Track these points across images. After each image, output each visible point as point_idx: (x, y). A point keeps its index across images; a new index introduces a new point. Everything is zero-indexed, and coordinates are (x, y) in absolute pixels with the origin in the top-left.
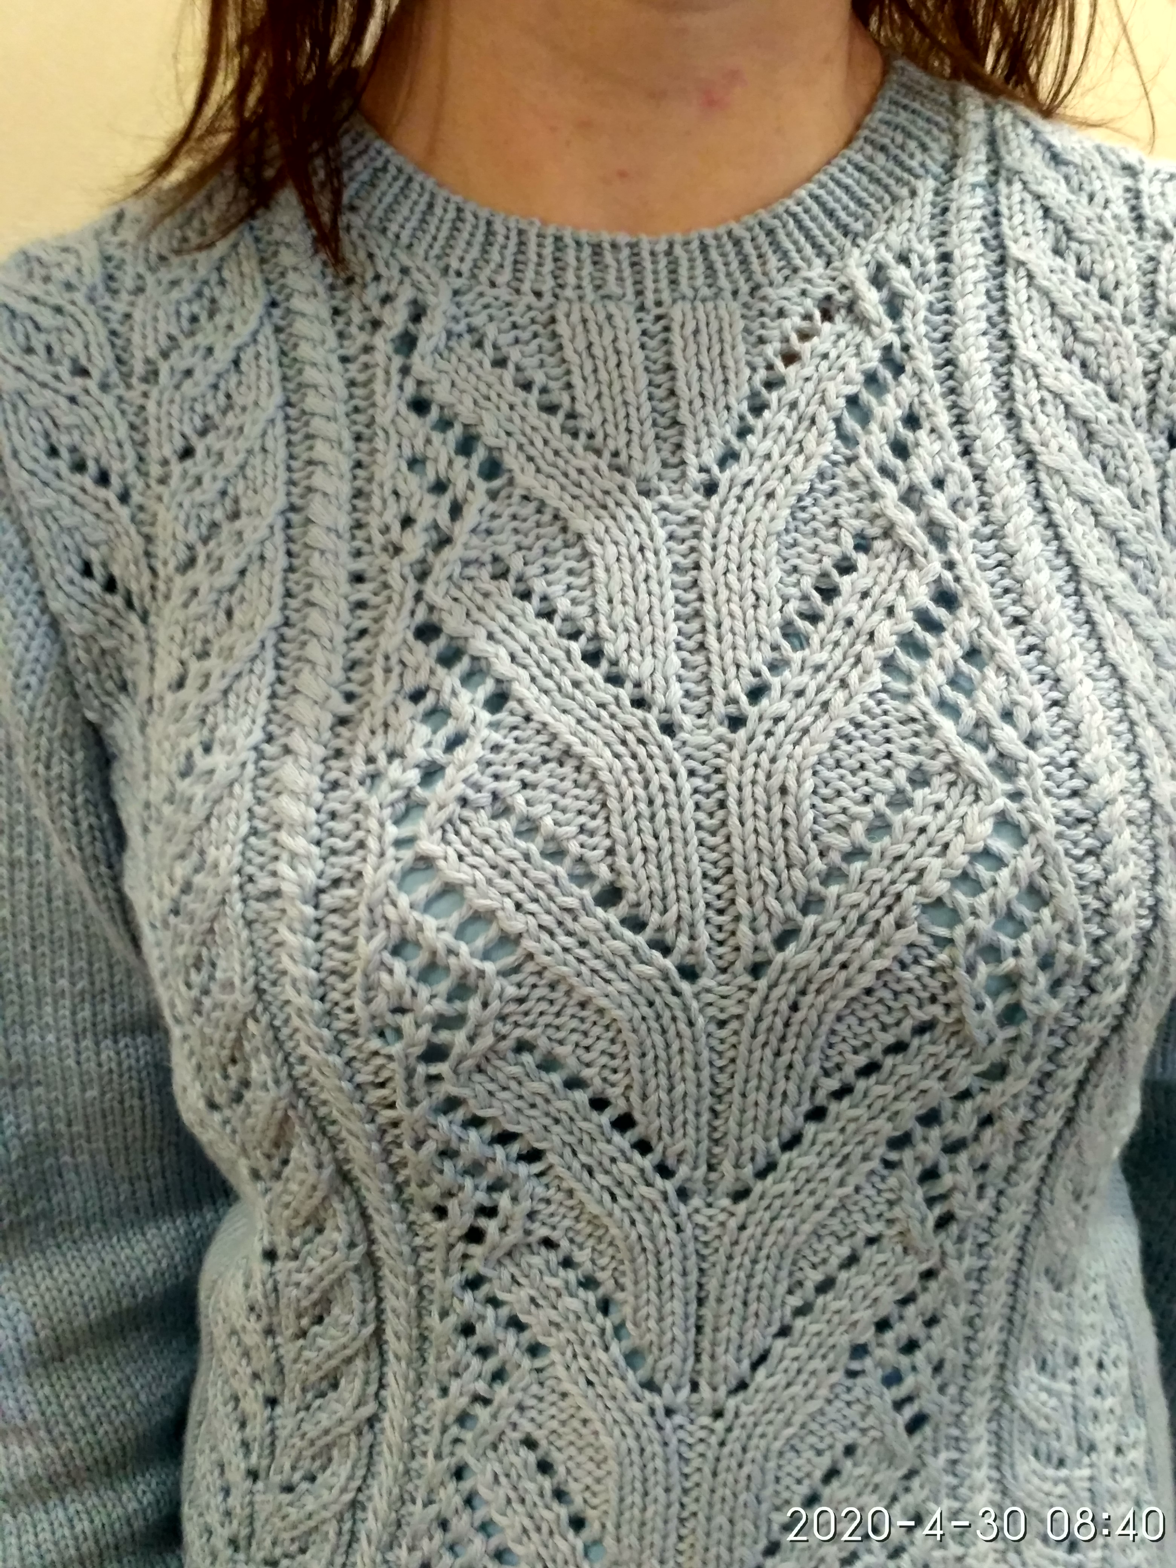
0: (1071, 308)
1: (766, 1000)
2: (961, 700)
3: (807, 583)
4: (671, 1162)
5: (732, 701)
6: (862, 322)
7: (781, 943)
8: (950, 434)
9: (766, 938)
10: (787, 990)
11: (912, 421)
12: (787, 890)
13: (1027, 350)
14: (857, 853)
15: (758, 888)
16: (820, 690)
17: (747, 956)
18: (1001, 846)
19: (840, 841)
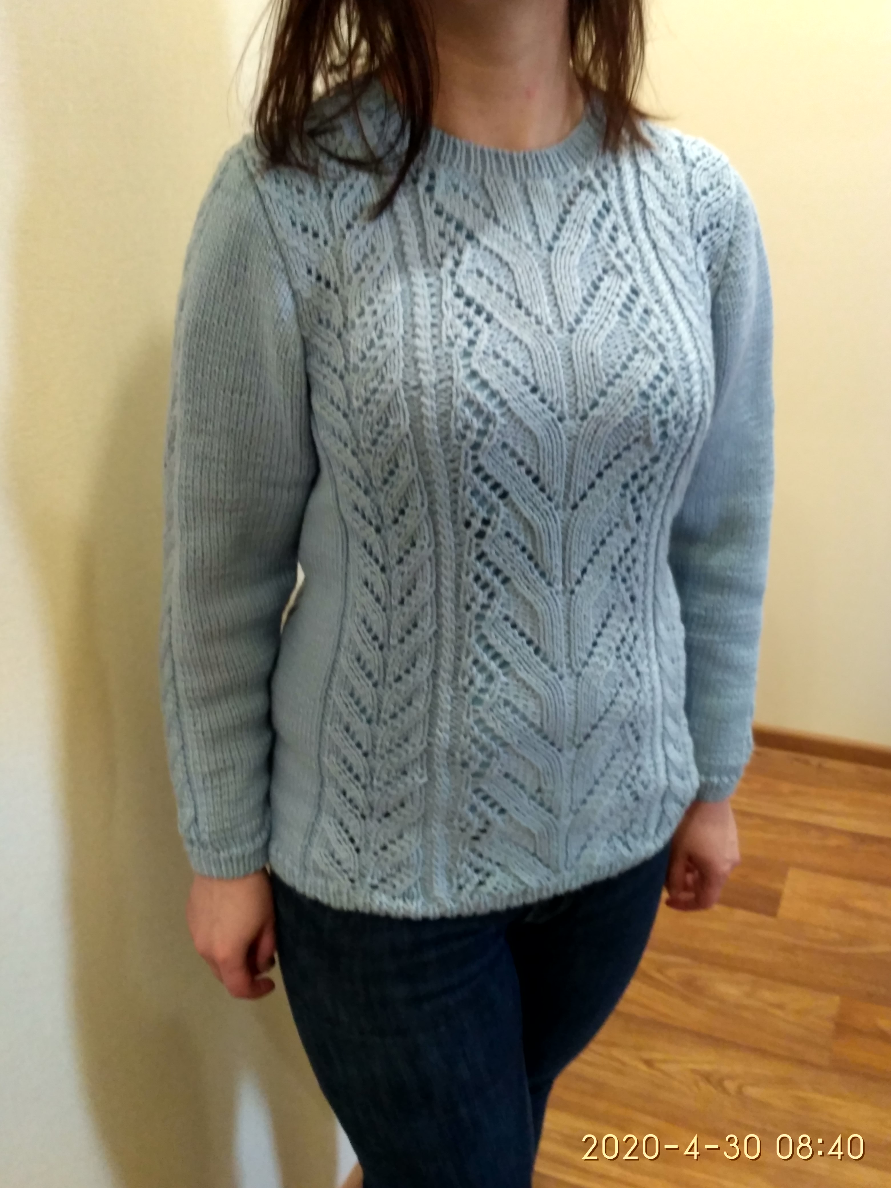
0: (663, 190)
1: (586, 430)
2: (644, 326)
3: (589, 284)
4: (552, 495)
5: (569, 324)
6: (595, 191)
7: (592, 407)
8: (628, 234)
9: (587, 407)
10: (593, 425)
11: (615, 228)
12: (594, 389)
13: (650, 205)
14: (618, 376)
15: (584, 388)
16: (599, 321)
17: (581, 413)
18: (662, 374)
19: (612, 372)
